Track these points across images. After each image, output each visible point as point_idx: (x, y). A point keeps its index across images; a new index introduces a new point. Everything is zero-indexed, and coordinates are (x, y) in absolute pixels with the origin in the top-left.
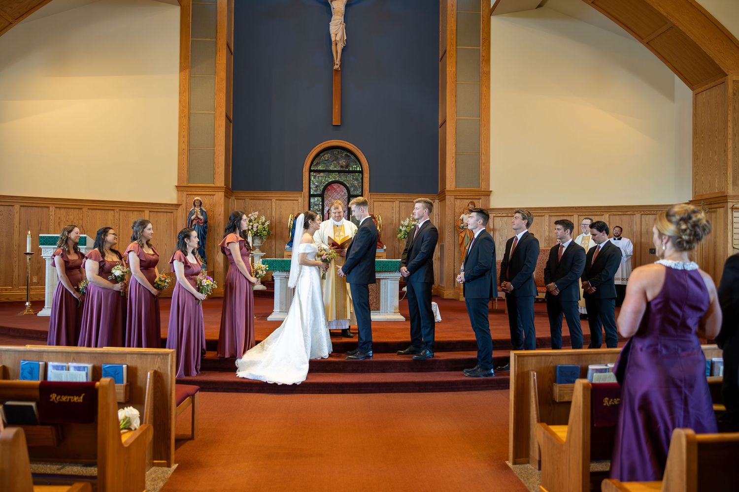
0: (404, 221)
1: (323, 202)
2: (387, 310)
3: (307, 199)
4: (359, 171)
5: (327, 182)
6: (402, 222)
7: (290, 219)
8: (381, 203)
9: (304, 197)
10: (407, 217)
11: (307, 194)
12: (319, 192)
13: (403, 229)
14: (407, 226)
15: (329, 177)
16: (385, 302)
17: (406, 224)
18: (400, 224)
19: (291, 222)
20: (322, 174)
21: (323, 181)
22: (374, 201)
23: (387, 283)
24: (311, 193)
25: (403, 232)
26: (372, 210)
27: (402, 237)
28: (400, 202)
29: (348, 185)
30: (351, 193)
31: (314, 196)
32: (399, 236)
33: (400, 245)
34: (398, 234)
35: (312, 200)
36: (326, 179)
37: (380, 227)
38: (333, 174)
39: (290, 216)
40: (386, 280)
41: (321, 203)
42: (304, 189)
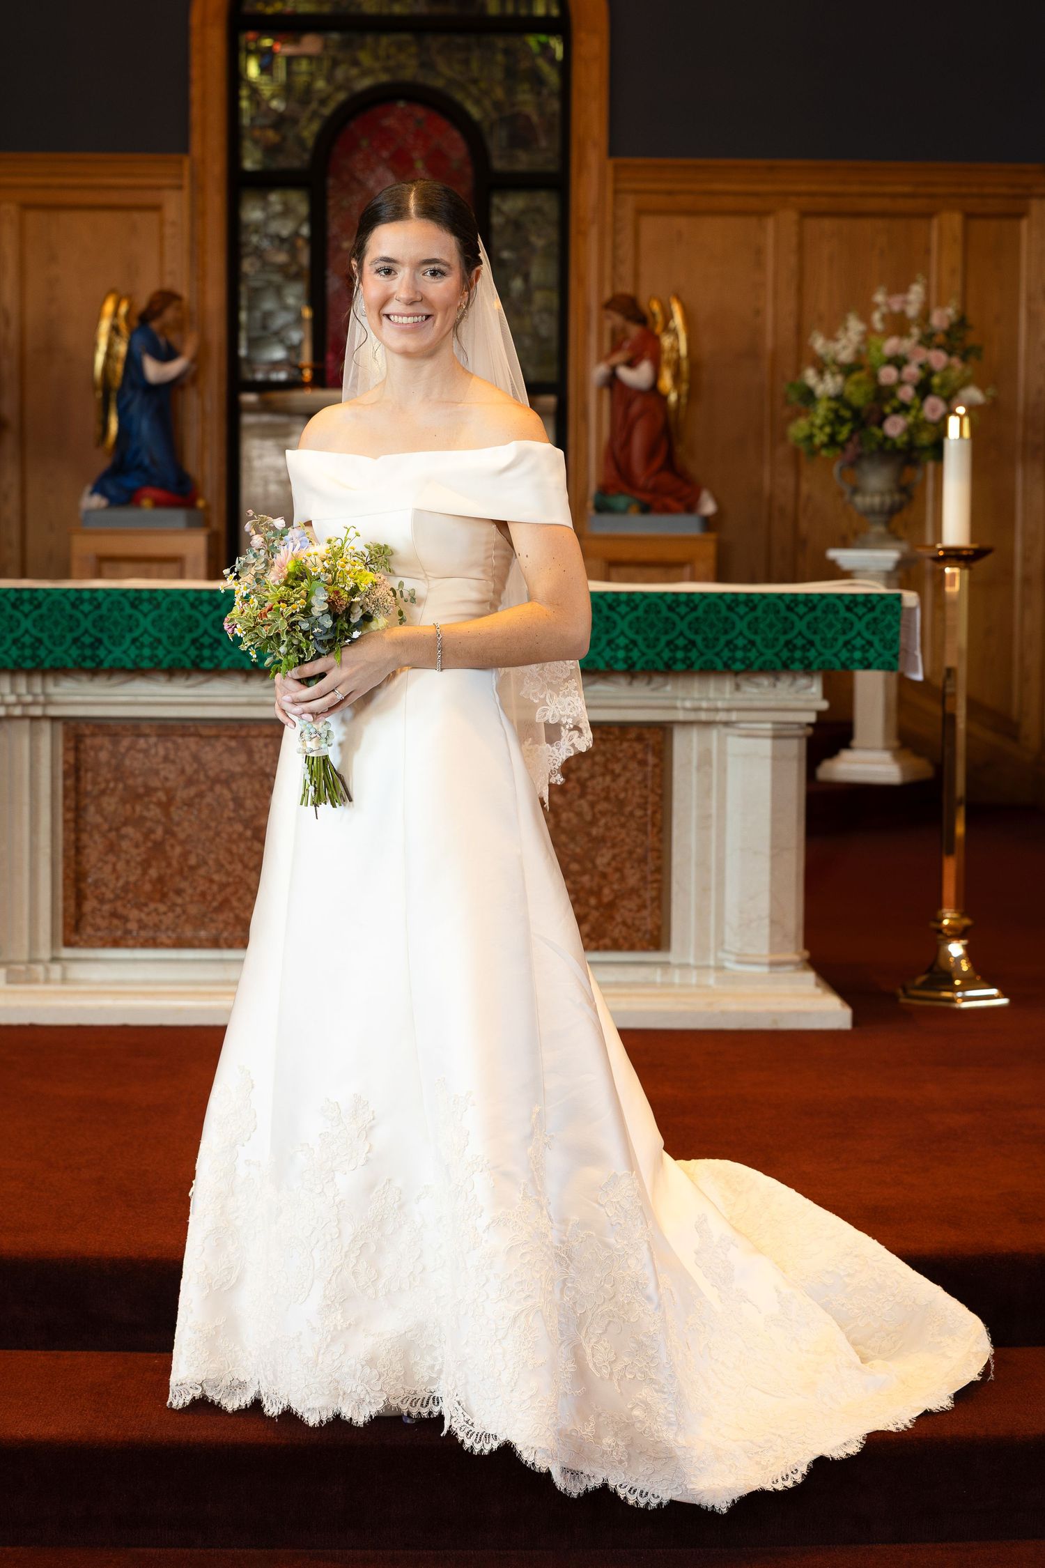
0: (831, 336)
1: (318, 219)
2: (721, 944)
3: (215, 202)
4: (547, 18)
5: (341, 96)
6: (819, 344)
7: (105, 326)
8: (681, 222)
9: (198, 188)
10: (846, 310)
11: (216, 169)
12: (295, 160)
13: (827, 386)
14: (847, 370)
15: (356, 63)
16: (704, 890)
17: (846, 356)
18: (803, 355)
19: (110, 345)
20: (311, 44)
21: (320, 84)
22: (640, 212)
23: (722, 752)
24: (248, 164)
25: (822, 410)
26: (626, 270)
27: (820, 438)
28: (805, 214)
29: (475, 112)
30: (498, 164)
31: (264, 182)
32: (799, 429)
33: (805, 488)
34: (792, 419)
35: (253, 214)
36: (340, 74)
37: (676, 377)
38: (385, 40)
39: (109, 307)
40: (714, 733)
41: (305, 230)
42: (195, 139)
